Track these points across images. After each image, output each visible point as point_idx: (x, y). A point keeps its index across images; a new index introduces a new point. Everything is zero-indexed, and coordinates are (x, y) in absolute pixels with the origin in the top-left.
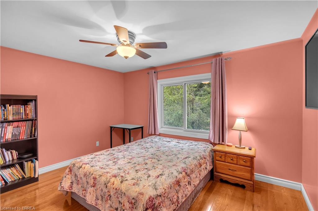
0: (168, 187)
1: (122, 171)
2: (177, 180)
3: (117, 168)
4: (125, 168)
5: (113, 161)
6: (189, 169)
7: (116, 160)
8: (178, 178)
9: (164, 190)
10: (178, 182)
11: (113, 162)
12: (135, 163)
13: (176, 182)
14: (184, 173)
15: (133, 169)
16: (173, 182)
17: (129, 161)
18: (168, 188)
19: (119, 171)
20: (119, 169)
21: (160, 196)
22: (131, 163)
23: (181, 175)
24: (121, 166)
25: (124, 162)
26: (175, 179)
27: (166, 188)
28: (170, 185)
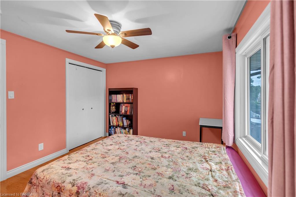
0: (47, 179)
2: (60, 185)
6: (88, 193)
8: (63, 185)
9: (42, 178)
10: (59, 188)
13: (57, 185)
14: (75, 189)
16: (56, 181)
18: (46, 181)
21: (37, 178)
23: (70, 185)
26: (60, 182)
27: (45, 178)
28: (49, 180)
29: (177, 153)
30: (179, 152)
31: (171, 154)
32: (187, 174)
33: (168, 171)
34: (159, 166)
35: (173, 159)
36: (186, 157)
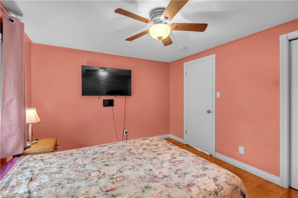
1: (168, 147)
3: (172, 150)
4: (165, 148)
5: (176, 160)
7: (173, 160)
11: (176, 158)
12: (153, 152)
15: (159, 147)
17: (158, 156)
19: (170, 147)
20: (170, 149)
22: (157, 154)
24: (168, 151)
25: (164, 157)
29: (82, 187)
30: (79, 190)
31: (91, 180)
32: (62, 167)
33: (81, 162)
34: (93, 162)
35: (83, 174)
36: (65, 186)
